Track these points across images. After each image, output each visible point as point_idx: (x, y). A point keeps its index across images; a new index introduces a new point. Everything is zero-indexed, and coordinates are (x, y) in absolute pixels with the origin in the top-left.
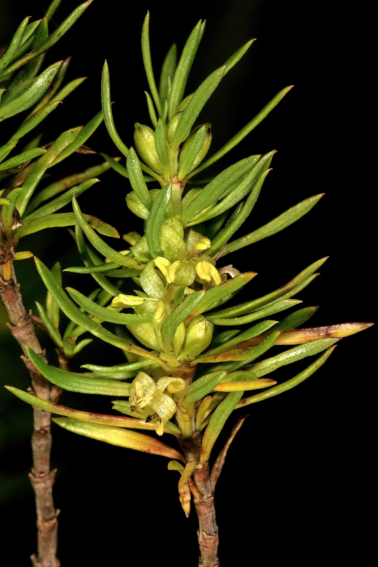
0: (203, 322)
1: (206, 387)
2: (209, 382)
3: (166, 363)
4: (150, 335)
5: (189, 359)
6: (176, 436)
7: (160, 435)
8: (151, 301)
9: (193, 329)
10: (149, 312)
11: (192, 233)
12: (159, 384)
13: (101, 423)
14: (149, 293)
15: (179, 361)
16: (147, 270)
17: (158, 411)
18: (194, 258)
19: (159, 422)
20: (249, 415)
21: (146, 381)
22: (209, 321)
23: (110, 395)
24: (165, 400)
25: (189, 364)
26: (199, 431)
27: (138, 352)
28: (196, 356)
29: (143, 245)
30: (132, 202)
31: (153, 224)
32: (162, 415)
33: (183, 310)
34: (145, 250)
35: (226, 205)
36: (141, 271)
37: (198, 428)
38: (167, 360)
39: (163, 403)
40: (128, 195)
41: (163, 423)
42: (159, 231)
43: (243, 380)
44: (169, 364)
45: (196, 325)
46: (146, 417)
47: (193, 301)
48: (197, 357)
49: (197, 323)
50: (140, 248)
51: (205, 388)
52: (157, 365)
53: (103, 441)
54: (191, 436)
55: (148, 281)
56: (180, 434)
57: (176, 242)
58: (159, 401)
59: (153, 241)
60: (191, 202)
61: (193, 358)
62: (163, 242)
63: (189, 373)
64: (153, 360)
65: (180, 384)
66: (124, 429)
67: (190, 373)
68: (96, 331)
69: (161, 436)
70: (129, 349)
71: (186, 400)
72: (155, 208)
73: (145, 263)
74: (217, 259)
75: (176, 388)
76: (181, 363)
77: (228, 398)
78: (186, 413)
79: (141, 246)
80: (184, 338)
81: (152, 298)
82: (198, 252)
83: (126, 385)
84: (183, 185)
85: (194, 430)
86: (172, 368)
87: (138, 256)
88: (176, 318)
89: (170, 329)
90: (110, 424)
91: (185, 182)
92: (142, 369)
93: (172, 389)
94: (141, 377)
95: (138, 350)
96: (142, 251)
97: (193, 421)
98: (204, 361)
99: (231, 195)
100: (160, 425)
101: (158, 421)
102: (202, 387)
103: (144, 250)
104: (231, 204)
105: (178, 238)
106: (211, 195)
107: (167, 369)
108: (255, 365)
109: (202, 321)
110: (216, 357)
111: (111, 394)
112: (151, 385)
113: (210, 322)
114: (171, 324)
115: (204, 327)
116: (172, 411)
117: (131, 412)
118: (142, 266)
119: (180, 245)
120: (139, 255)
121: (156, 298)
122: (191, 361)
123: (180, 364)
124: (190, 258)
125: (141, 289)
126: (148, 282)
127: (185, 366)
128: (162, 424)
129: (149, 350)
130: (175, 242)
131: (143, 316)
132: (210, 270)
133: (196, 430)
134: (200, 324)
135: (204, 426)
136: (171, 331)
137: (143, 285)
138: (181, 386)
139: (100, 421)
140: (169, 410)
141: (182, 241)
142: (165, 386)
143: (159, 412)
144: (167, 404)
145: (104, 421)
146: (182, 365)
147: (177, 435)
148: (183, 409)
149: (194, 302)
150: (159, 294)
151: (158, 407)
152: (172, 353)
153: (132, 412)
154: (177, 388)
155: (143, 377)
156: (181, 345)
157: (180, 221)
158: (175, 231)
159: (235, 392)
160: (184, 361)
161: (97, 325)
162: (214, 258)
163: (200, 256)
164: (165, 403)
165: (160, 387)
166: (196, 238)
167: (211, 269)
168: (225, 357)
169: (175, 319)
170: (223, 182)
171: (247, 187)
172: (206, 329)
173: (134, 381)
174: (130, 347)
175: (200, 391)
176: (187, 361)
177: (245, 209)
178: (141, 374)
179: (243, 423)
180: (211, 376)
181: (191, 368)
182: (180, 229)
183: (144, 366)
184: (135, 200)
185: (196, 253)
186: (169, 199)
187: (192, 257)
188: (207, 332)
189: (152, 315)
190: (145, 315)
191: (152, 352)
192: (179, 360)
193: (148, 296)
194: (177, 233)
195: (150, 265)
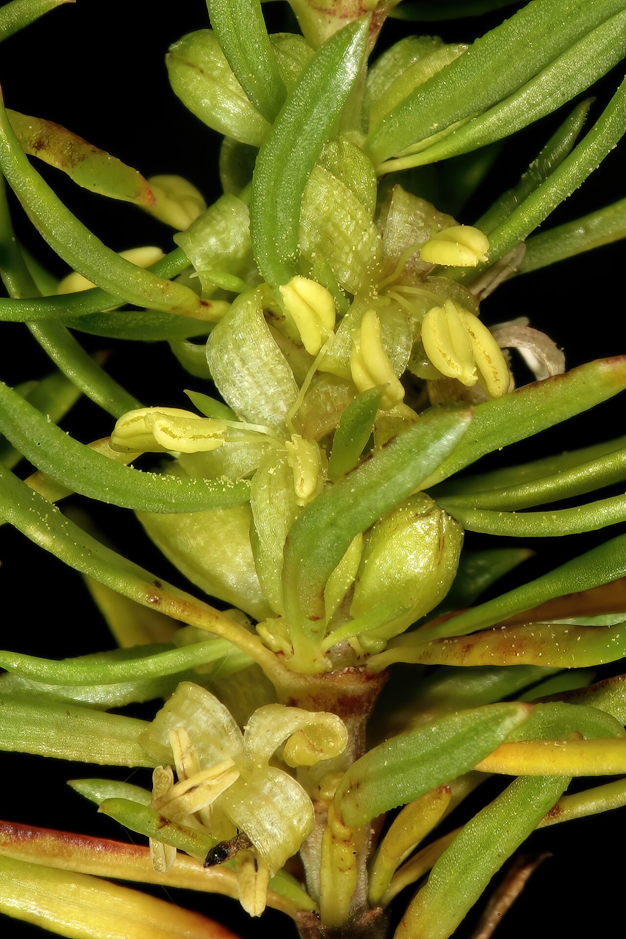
0: (433, 521)
1: (448, 757)
2: (458, 741)
3: (280, 655)
4: (224, 553)
5: (361, 645)
6: (297, 917)
7: (252, 915)
8: (243, 431)
9: (394, 541)
10: (238, 471)
11: (399, 196)
12: (253, 730)
13: (31, 859)
14: (237, 403)
15: (328, 652)
16: (237, 321)
17: (251, 829)
18: (406, 289)
19: (250, 867)
20: (550, 855)
21: (205, 718)
22: (452, 518)
23: (70, 760)
24: (276, 790)
25: (364, 666)
26: (379, 904)
27: (186, 613)
28: (389, 636)
29: (226, 230)
30: (191, 73)
31: (283, 159)
32: (265, 844)
33: (386, 475)
34: (232, 248)
35: (532, 106)
36: (213, 323)
37: (375, 894)
38: (287, 648)
39: (268, 799)
40: (174, 47)
41: (266, 872)
42: (303, 184)
43: (573, 736)
44: (291, 659)
45: (407, 531)
46: (205, 848)
47: (426, 447)
48: (391, 643)
49: (411, 521)
50: (213, 241)
51: (444, 760)
52: (247, 660)
53: (30, 919)
54: (350, 921)
55: (238, 359)
56: (314, 912)
57: (352, 228)
58: (255, 791)
59: (274, 219)
60: (417, 90)
61: (379, 644)
62: (306, 226)
63: (360, 697)
64: (234, 643)
65: (330, 733)
66: (107, 884)
67: (363, 695)
68: (42, 528)
69: (256, 917)
70: (156, 601)
71: (361, 796)
72: (299, 105)
73: (231, 297)
74: (484, 296)
75: (316, 750)
76: (334, 660)
77: (509, 798)
78: (349, 841)
79: (217, 234)
80: (354, 572)
81: (248, 421)
82: (421, 268)
83: (132, 727)
84: (379, 24)
85: (363, 899)
86: (301, 675)
87: (206, 269)
88: (356, 502)
89: (325, 542)
90: (59, 863)
91: (383, 13)
92: (189, 675)
93: (299, 753)
94: (187, 702)
95: (185, 604)
96: (220, 251)
97: (363, 867)
98: (420, 658)
99: (553, 70)
100: (253, 878)
101: (246, 864)
102: (434, 755)
103: (225, 245)
104: (550, 105)
105: (359, 214)
106: (497, 70)
107: (282, 678)
108: (607, 683)
109: (427, 515)
110: (468, 648)
111: (71, 755)
112: (224, 732)
113: (455, 520)
114: (332, 524)
115: (432, 538)
116: (301, 828)
117: (160, 828)
118: (217, 308)
119: (362, 238)
120: (209, 264)
121: (263, 421)
122: (368, 655)
123: (329, 664)
124: (389, 286)
125: (209, 388)
126: (237, 364)
127: (348, 671)
128: (263, 873)
129: (220, 605)
130: (348, 227)
131: (220, 487)
132: (471, 337)
133: (368, 900)
134: (420, 526)
135: (398, 887)
136: (329, 549)
137: (217, 373)
138: (332, 744)
139: (27, 853)
140: (291, 827)
141: (370, 225)
142: (279, 738)
143: (254, 832)
144: (282, 805)
145: (42, 852)
146: (336, 665)
147: (299, 914)
148: (337, 827)
149: (429, 451)
150: (275, 410)
151: (252, 814)
152: (313, 622)
153: (164, 826)
154: (322, 751)
155: (197, 702)
156: (343, 595)
157: (366, 151)
158: (348, 187)
159: (540, 779)
160: (345, 654)
161: (41, 506)
162: (475, 291)
163: (427, 281)
164: (278, 799)
165: (257, 739)
166: (415, 215)
167: (473, 335)
168: (506, 648)
169: (349, 507)
170: (550, 29)
171: (610, 46)
172: (441, 545)
173: (160, 714)
174: (159, 591)
175: (424, 770)
176: (353, 651)
177: (607, 125)
178: (190, 690)
179: (529, 883)
180: (470, 717)
181: (369, 678)
182: (365, 182)
183: (199, 661)
184: (202, 66)
185: (412, 270)
186: (352, 75)
187: (398, 282)
188: (442, 556)
189: (249, 483)
190: (226, 483)
191: (230, 613)
192: (326, 650)
193: (235, 414)
194: (357, 195)
195: (249, 303)
